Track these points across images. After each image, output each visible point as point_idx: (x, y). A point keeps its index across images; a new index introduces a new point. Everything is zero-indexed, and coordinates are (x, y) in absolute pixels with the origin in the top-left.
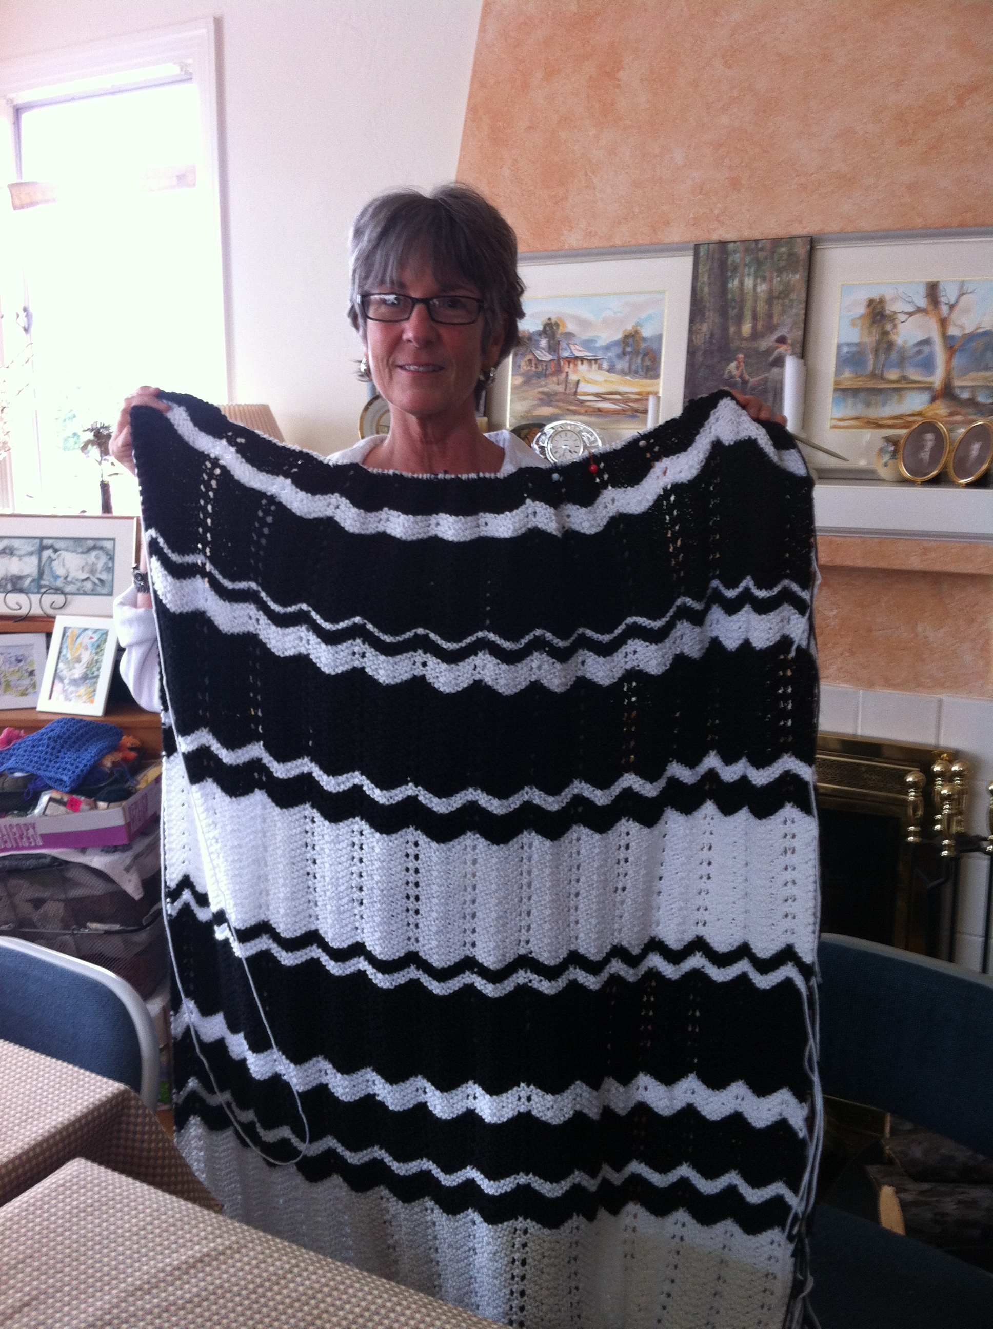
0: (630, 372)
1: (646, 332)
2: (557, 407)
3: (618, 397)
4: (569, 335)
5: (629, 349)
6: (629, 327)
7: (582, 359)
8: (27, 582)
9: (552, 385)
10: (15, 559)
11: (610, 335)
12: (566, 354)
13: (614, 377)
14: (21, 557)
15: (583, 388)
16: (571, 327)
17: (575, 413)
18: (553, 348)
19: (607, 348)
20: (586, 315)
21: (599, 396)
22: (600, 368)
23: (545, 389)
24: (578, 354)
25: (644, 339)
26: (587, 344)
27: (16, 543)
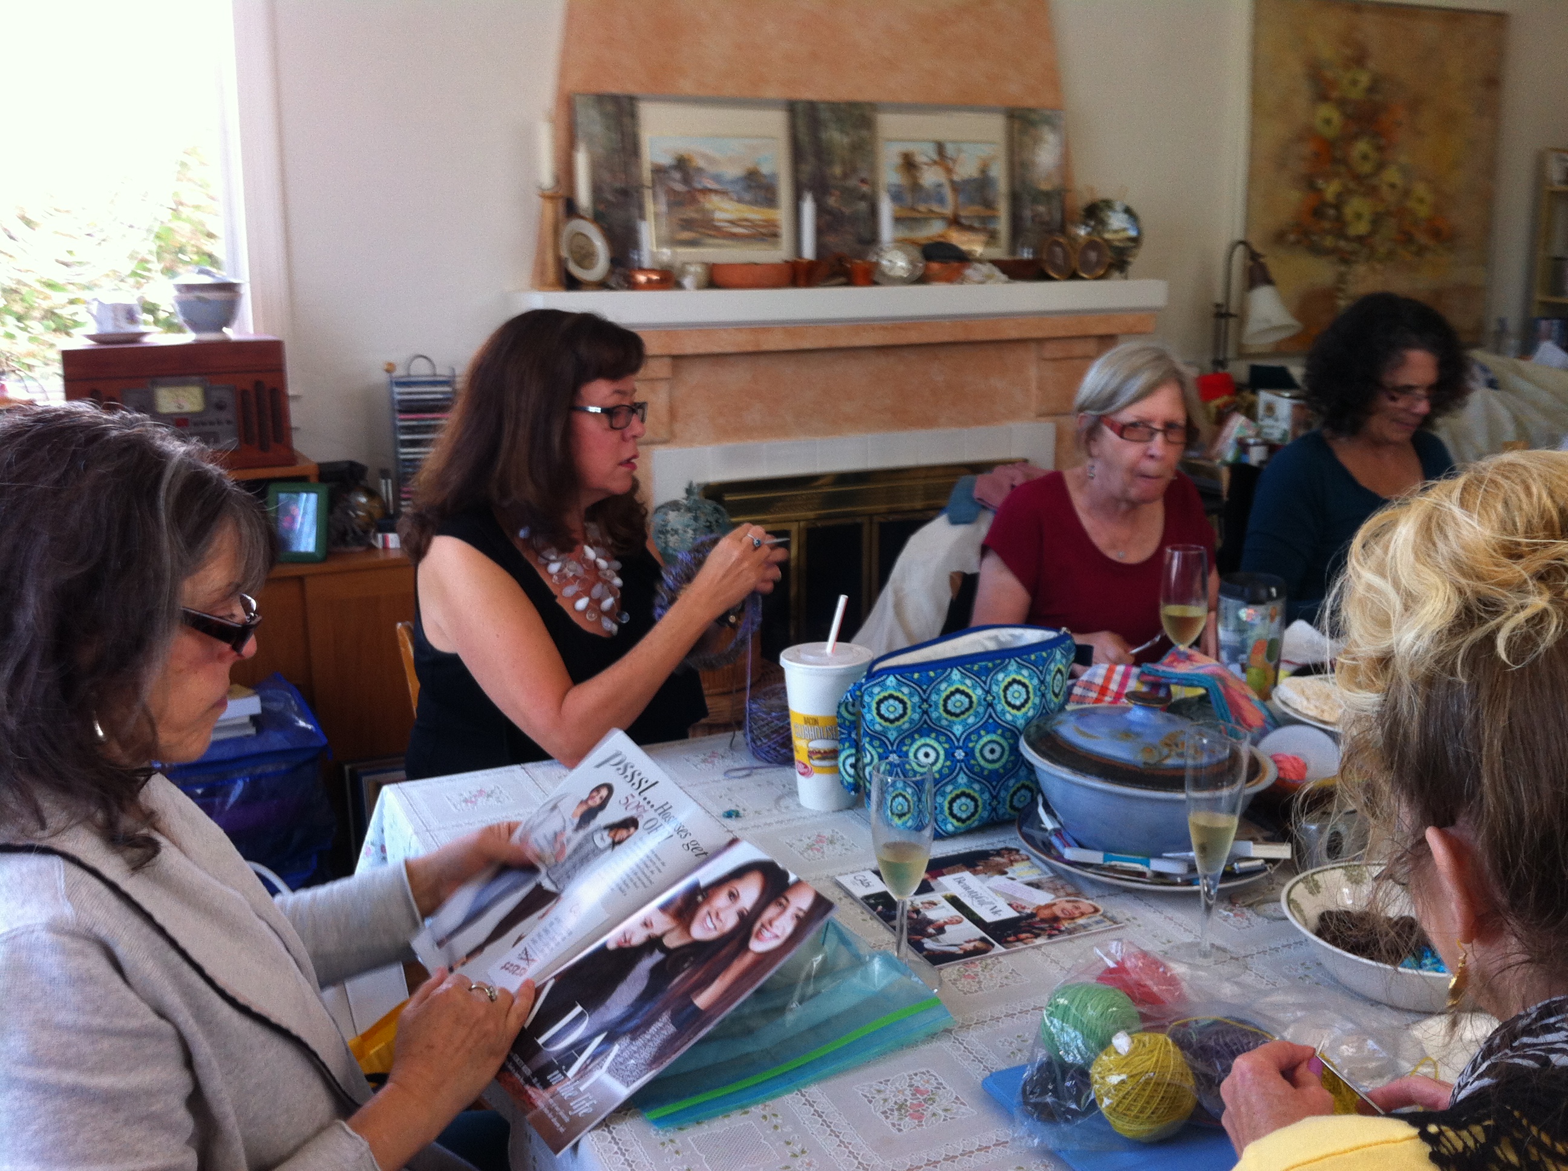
0: (755, 202)
1: (765, 169)
2: (697, 232)
3: (749, 224)
4: (700, 170)
5: (753, 184)
6: (749, 165)
7: (716, 192)
9: (690, 213)
11: (733, 172)
12: (699, 186)
13: (741, 207)
15: (718, 215)
16: (701, 163)
17: (710, 236)
18: (686, 180)
19: (734, 182)
20: (709, 152)
21: (732, 222)
22: (731, 199)
23: (681, 216)
24: (709, 186)
25: (765, 176)
26: (717, 178)
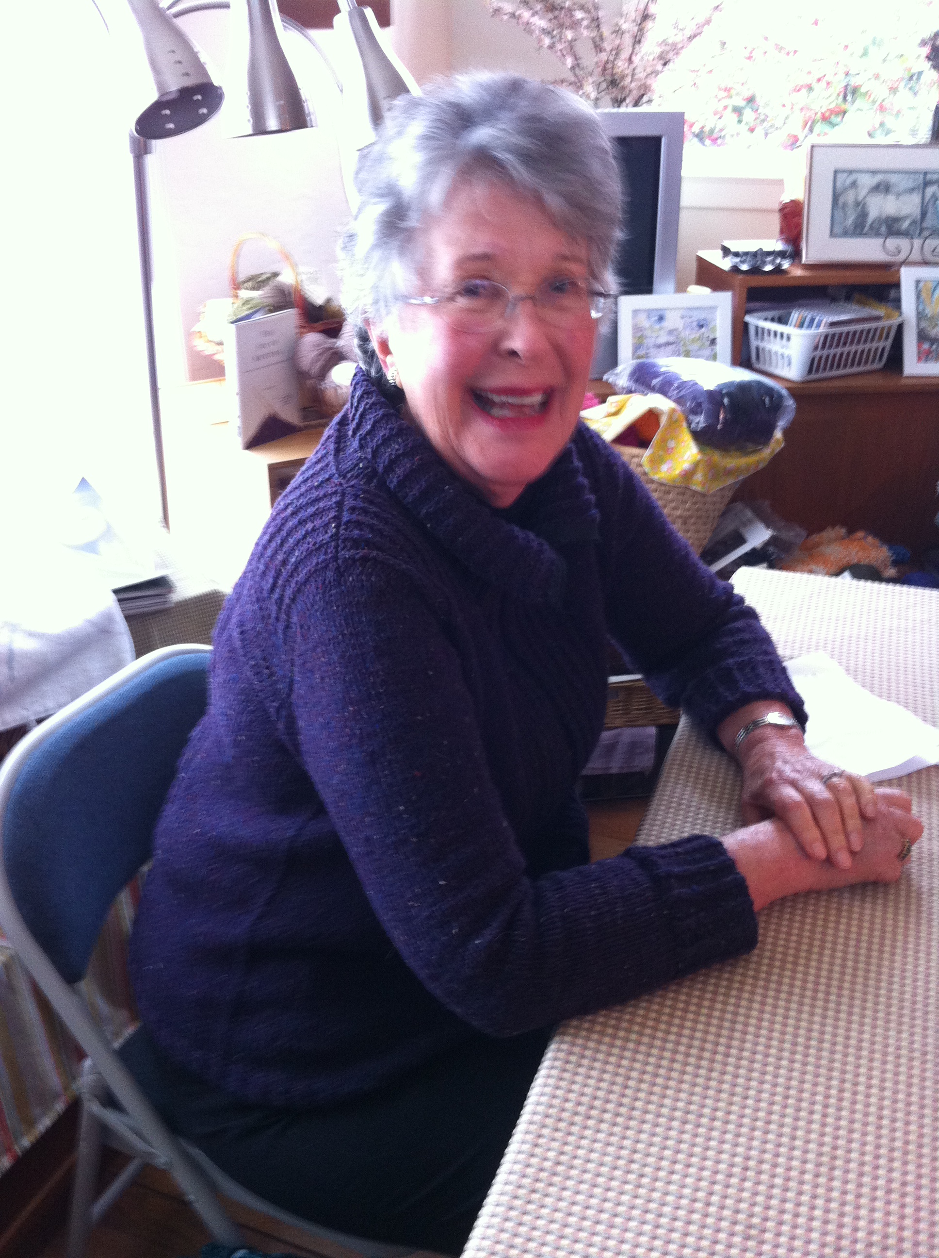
8: (905, 225)
10: (891, 198)
14: (898, 195)
27: (893, 179)
